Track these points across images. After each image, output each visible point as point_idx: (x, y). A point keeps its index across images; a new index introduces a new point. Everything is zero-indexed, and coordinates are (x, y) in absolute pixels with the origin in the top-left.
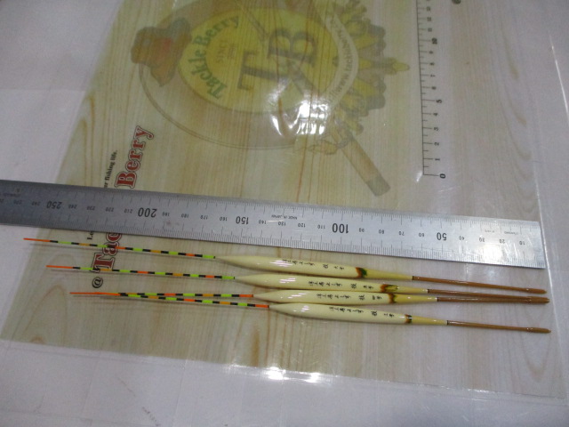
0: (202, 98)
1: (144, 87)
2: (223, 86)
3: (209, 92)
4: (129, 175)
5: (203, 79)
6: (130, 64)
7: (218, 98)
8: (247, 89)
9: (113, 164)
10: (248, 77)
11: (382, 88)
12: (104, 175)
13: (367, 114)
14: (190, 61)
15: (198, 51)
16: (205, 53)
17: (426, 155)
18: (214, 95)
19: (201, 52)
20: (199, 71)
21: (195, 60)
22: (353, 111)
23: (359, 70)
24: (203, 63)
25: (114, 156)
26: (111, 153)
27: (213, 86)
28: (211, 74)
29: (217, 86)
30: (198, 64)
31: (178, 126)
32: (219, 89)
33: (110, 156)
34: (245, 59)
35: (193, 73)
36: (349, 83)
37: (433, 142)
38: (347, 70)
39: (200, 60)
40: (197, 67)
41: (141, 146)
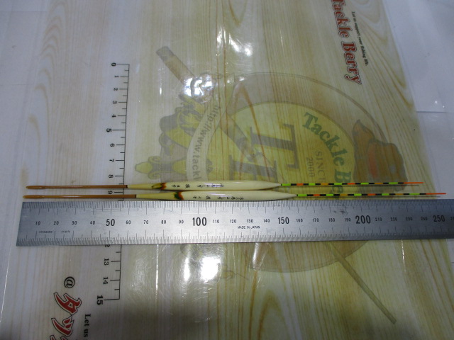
0: (320, 112)
1: (372, 119)
2: (307, 126)
3: (316, 119)
4: (349, 50)
5: (326, 132)
6: (395, 141)
7: (307, 114)
8: (285, 125)
9: (364, 56)
10: (288, 138)
11: (163, 140)
12: (366, 49)
13: (176, 110)
14: (344, 151)
15: (342, 164)
16: (335, 161)
17: (126, 79)
18: (311, 117)
19: (338, 162)
20: (333, 140)
21: (340, 153)
22: (189, 112)
23: (185, 158)
24: (333, 151)
25: (366, 62)
26: (369, 63)
27: (315, 125)
28: (321, 138)
29: (312, 125)
30: (337, 149)
31: (329, 86)
32: (309, 122)
33: (369, 61)
34: (296, 158)
35: (337, 138)
36: (194, 142)
37: (119, 91)
38: (198, 156)
39: (336, 154)
40: (335, 144)
41: (350, 70)
